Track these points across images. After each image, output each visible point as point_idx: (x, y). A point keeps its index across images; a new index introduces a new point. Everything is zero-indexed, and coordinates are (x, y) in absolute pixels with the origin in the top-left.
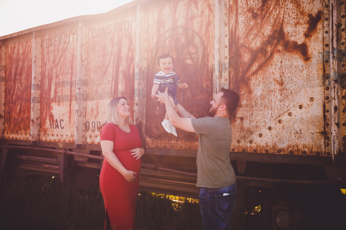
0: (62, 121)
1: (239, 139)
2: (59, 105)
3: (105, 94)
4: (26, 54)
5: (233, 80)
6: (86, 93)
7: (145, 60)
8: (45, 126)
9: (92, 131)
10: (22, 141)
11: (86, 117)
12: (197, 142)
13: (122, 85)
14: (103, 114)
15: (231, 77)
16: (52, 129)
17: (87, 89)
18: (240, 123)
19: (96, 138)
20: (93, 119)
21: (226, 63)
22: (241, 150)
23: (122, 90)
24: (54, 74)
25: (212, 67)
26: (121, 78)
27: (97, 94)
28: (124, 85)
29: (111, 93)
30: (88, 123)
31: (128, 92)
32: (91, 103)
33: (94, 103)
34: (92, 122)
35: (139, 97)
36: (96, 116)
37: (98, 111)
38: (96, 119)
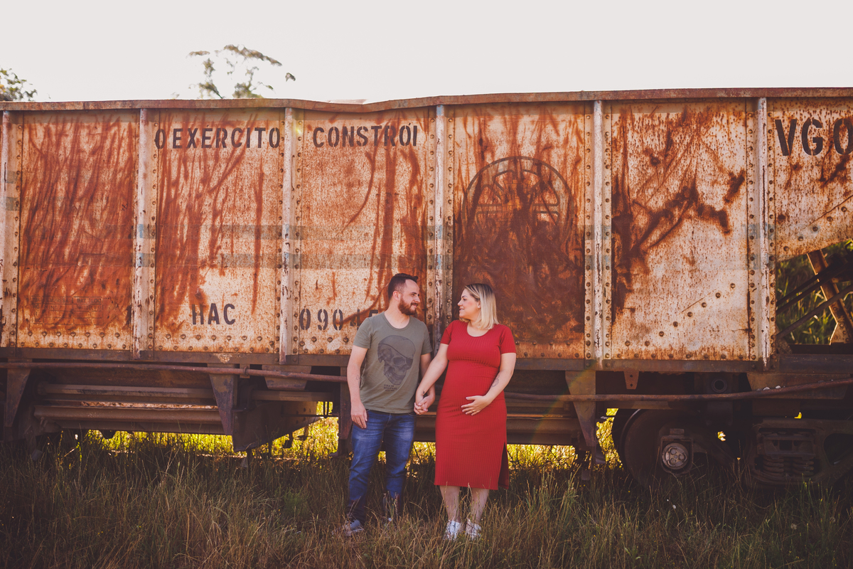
0: (229, 309)
1: (628, 340)
2: (222, 273)
3: (355, 258)
5: (620, 253)
8: (176, 318)
9: (317, 329)
11: (302, 300)
12: (555, 346)
14: (350, 297)
16: (198, 324)
17: (303, 245)
18: (629, 316)
19: (330, 342)
20: (322, 305)
21: (607, 224)
22: (631, 356)
23: (400, 254)
24: (206, 209)
25: (582, 229)
26: (397, 232)
27: (332, 258)
29: (373, 257)
30: (305, 313)
31: (414, 259)
32: (315, 274)
33: (322, 273)
34: (317, 312)
35: (443, 269)
36: (330, 299)
37: (337, 289)
38: (331, 305)
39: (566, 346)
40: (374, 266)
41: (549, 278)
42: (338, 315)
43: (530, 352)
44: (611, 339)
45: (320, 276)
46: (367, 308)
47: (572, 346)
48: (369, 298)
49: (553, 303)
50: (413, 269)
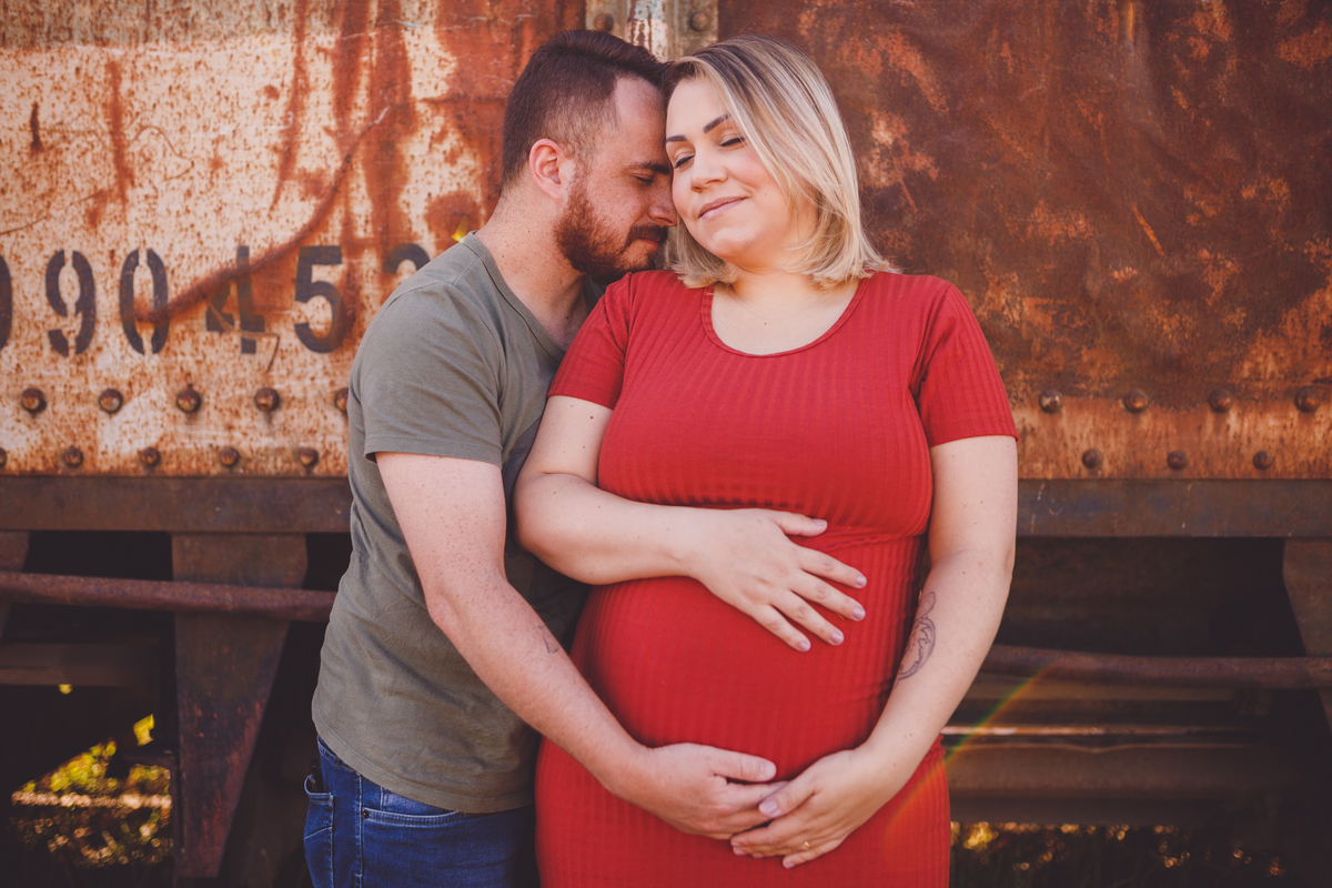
9: (47, 351)
12: (1241, 416)
14: (200, 184)
19: (112, 412)
20: (65, 231)
32: (25, 72)
33: (57, 70)
34: (42, 262)
35: (668, 20)
36: (100, 196)
37: (134, 148)
38: (109, 229)
39: (1294, 414)
40: (316, 23)
41: (1231, 64)
42: (143, 277)
43: (1114, 451)
45: (48, 84)
46: (283, 235)
47: (1328, 415)
48: (294, 188)
49: (1249, 193)
50: (517, 30)
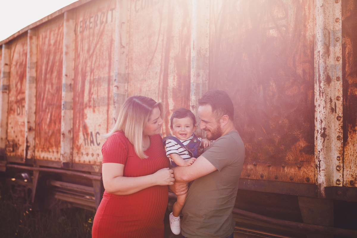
0: (98, 135)
2: (94, 111)
3: (151, 93)
4: (58, 44)
5: (351, 59)
6: (127, 93)
7: (207, 37)
8: (78, 142)
10: (53, 162)
12: (287, 168)
13: (174, 79)
15: (347, 53)
16: (87, 145)
17: (129, 87)
21: (337, 29)
23: (173, 86)
24: (88, 69)
25: (311, 39)
26: (172, 68)
28: (176, 78)
29: (159, 91)
31: (182, 89)
39: (297, 168)
40: (160, 98)
43: (265, 174)
44: (343, 162)
47: (303, 169)
